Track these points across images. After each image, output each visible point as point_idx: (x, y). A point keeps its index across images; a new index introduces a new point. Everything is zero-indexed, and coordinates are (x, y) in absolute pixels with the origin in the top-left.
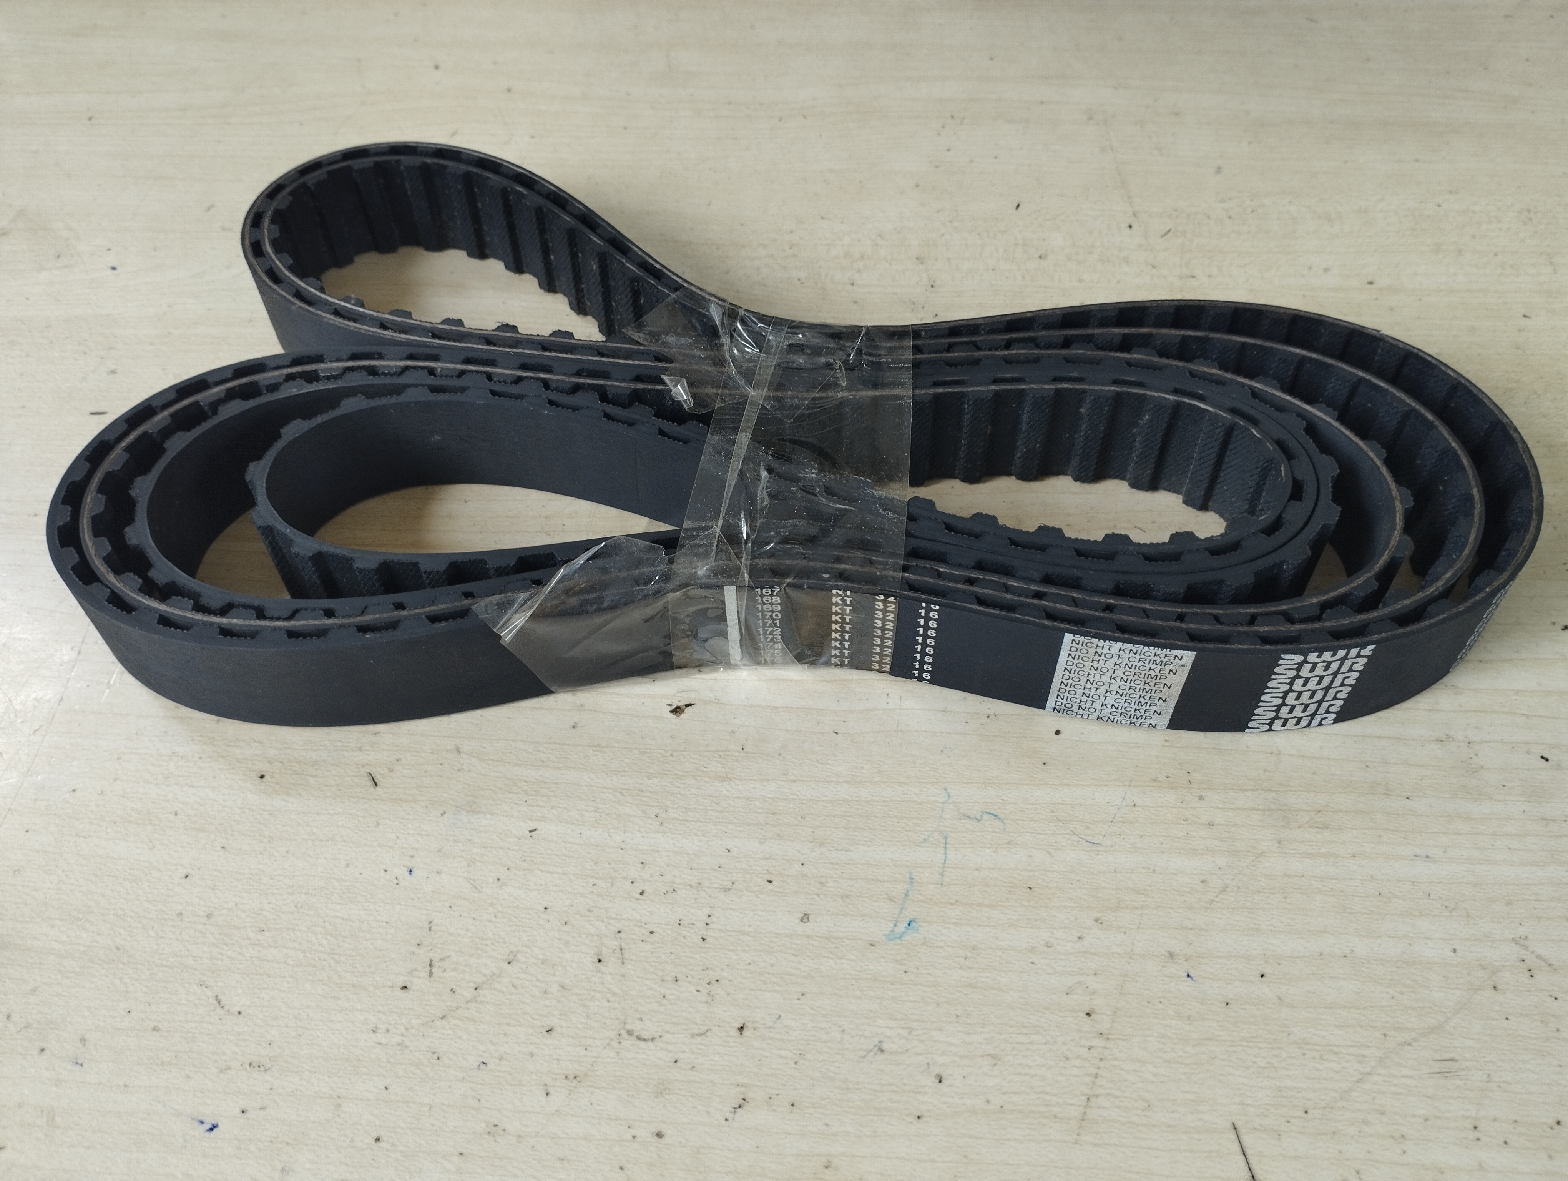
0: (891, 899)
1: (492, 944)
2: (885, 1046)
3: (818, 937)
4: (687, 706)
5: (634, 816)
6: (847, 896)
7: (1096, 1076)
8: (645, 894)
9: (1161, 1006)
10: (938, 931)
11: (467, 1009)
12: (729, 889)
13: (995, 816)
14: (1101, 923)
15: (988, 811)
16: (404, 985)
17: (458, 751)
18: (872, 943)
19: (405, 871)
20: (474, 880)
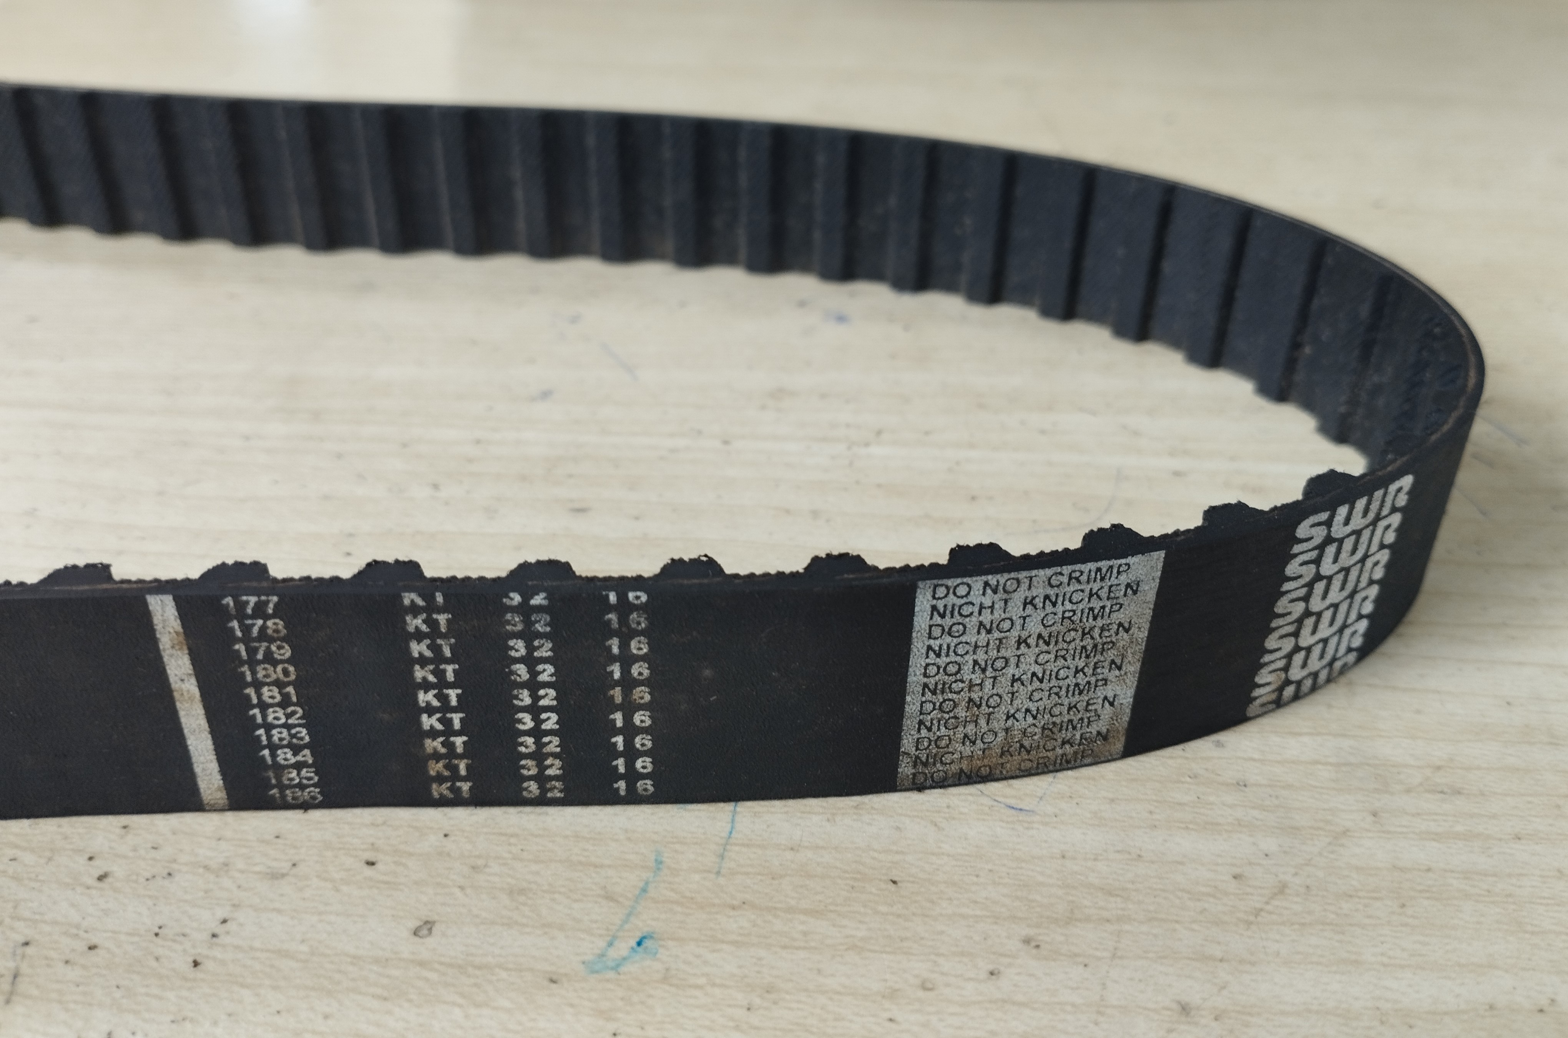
0: (610, 897)
3: (441, 963)
8: (108, 879)
10: (698, 956)
14: (1038, 947)
18: (554, 977)
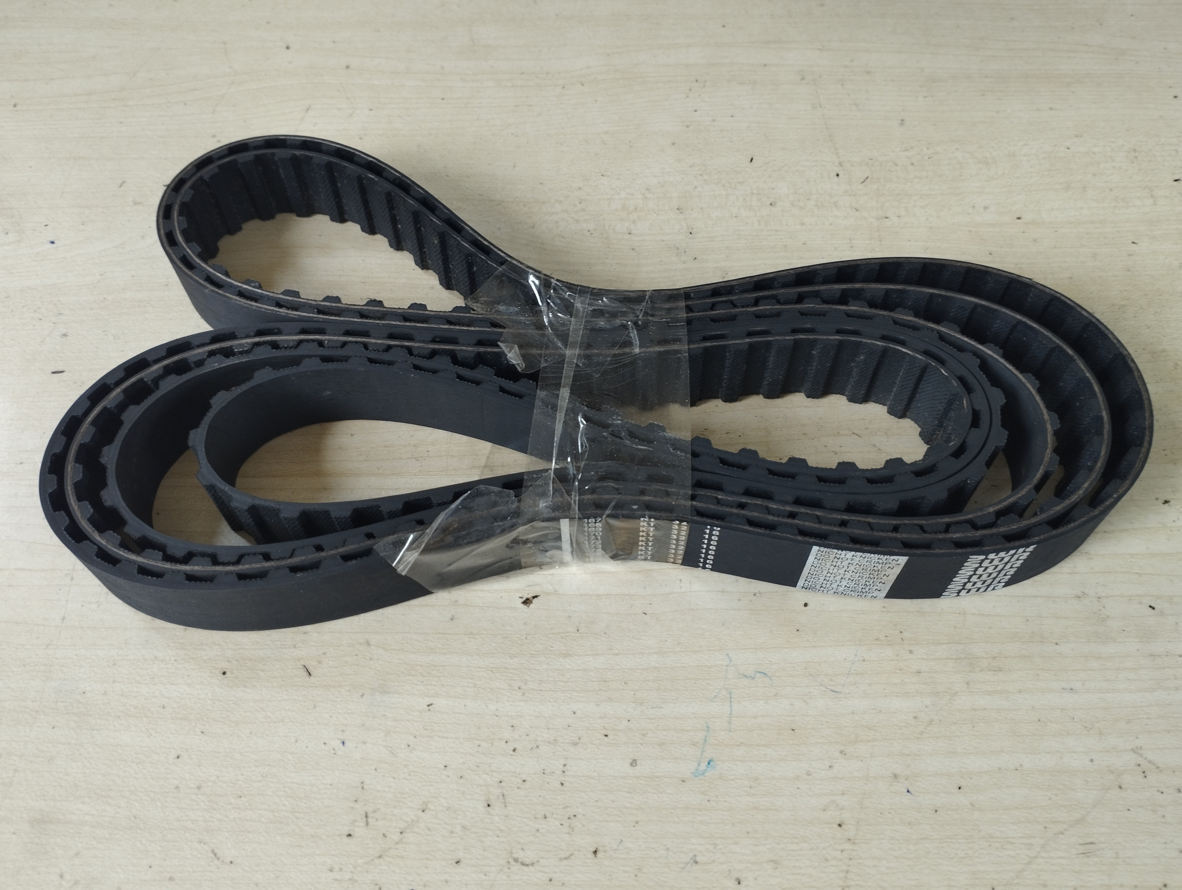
0: (694, 745)
1: (410, 797)
2: (698, 859)
3: (644, 777)
4: (534, 597)
5: (503, 689)
6: (663, 744)
7: (847, 872)
8: (517, 751)
9: (890, 816)
10: (730, 767)
11: (397, 849)
12: (577, 743)
13: (765, 674)
14: (845, 754)
15: (760, 670)
16: (349, 833)
17: (368, 644)
18: (684, 780)
19: (338, 743)
20: (391, 747)
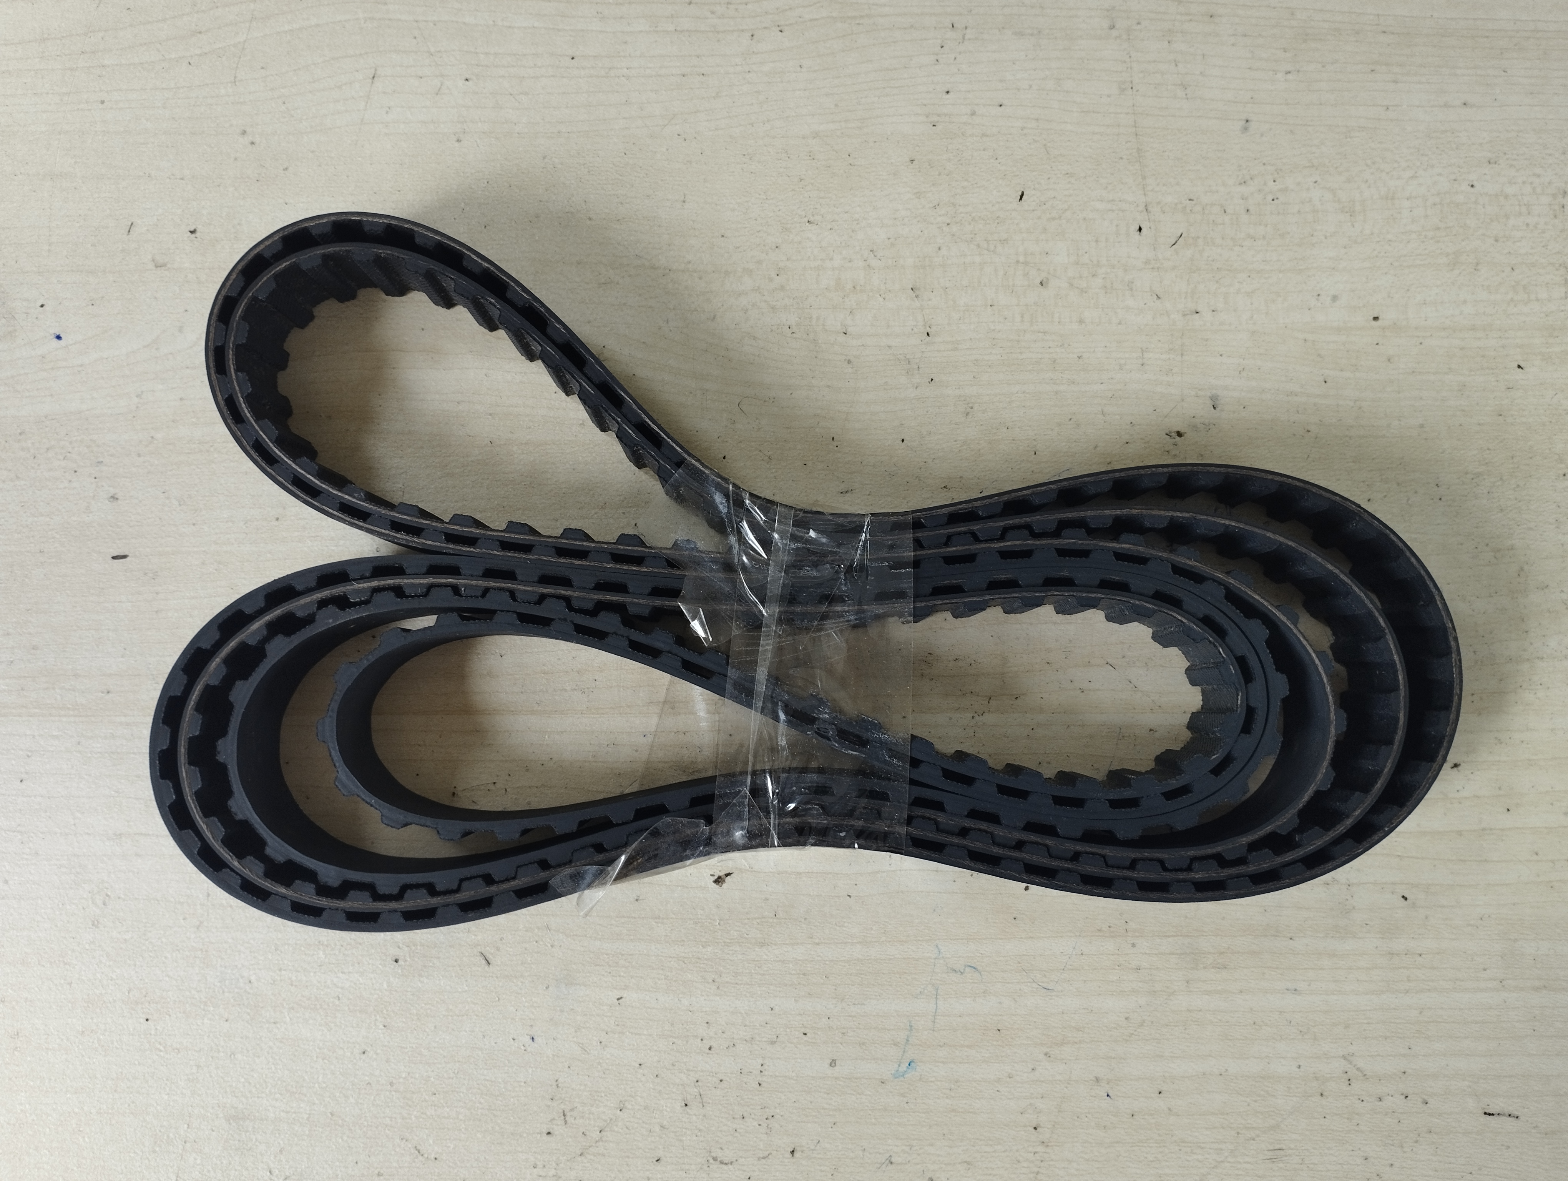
1: (605, 1095)
2: (893, 1160)
4: (727, 875)
5: (696, 982)
6: (864, 1044)
7: (1038, 1173)
8: (712, 1049)
9: (1086, 1119)
10: (931, 1069)
11: (597, 1147)
12: (775, 1042)
13: (975, 968)
15: (969, 964)
16: (548, 1131)
17: (548, 928)
18: (883, 1081)
19: (527, 1039)
20: (582, 1044)
